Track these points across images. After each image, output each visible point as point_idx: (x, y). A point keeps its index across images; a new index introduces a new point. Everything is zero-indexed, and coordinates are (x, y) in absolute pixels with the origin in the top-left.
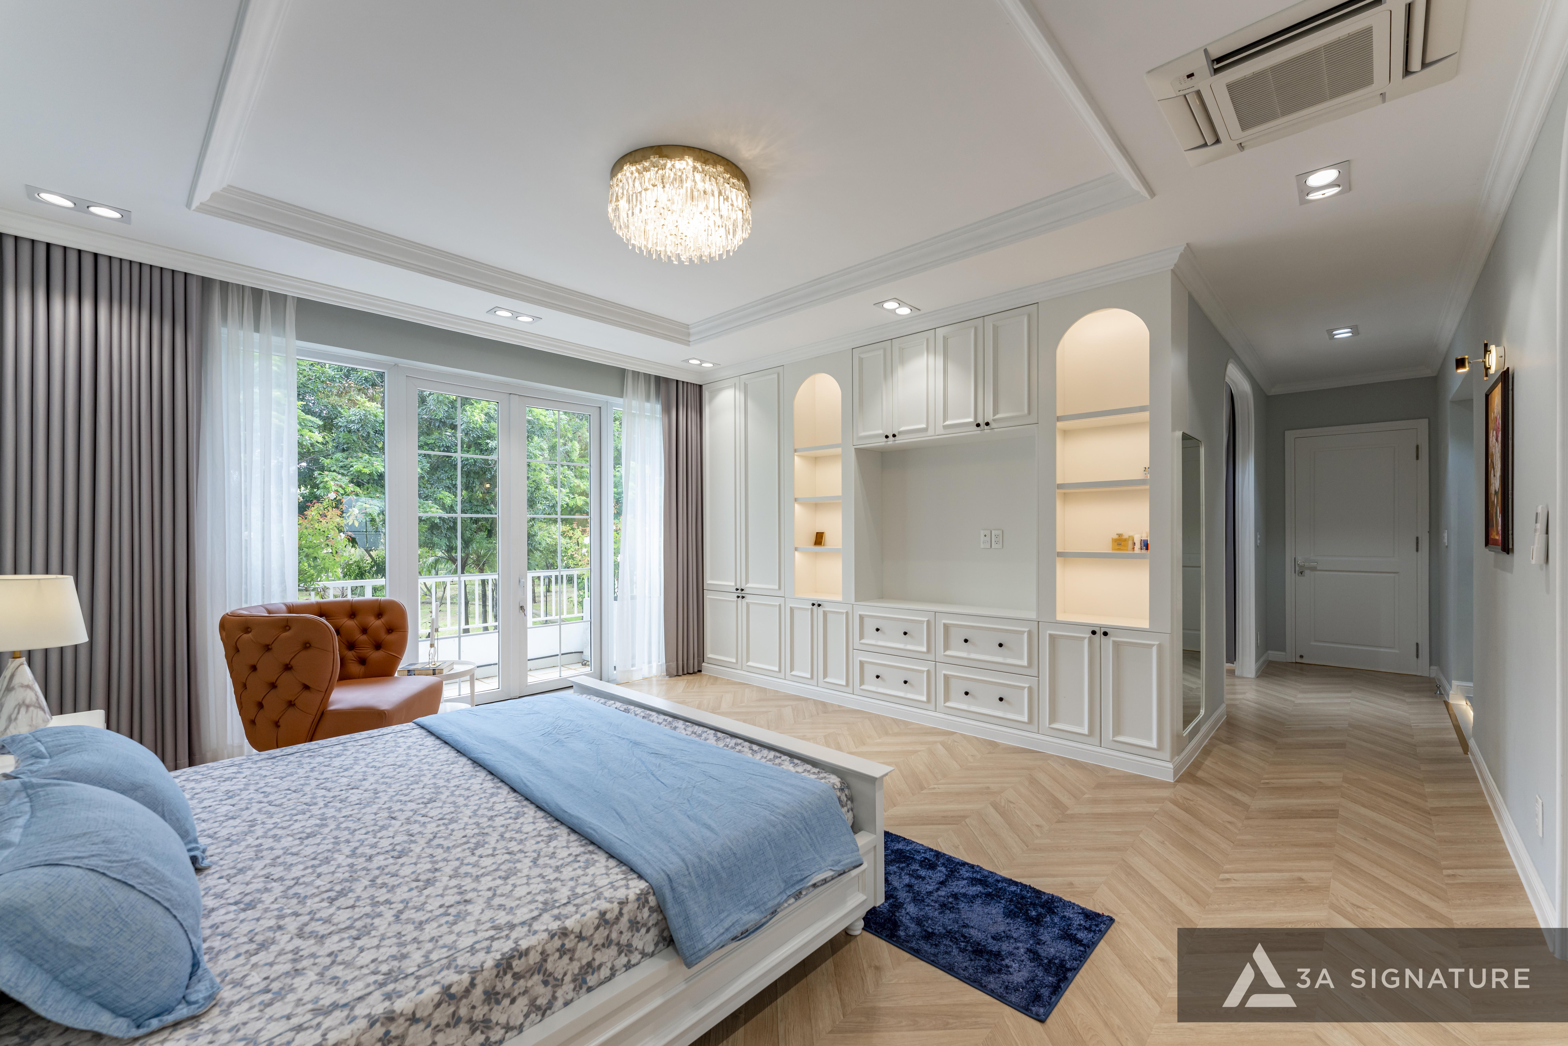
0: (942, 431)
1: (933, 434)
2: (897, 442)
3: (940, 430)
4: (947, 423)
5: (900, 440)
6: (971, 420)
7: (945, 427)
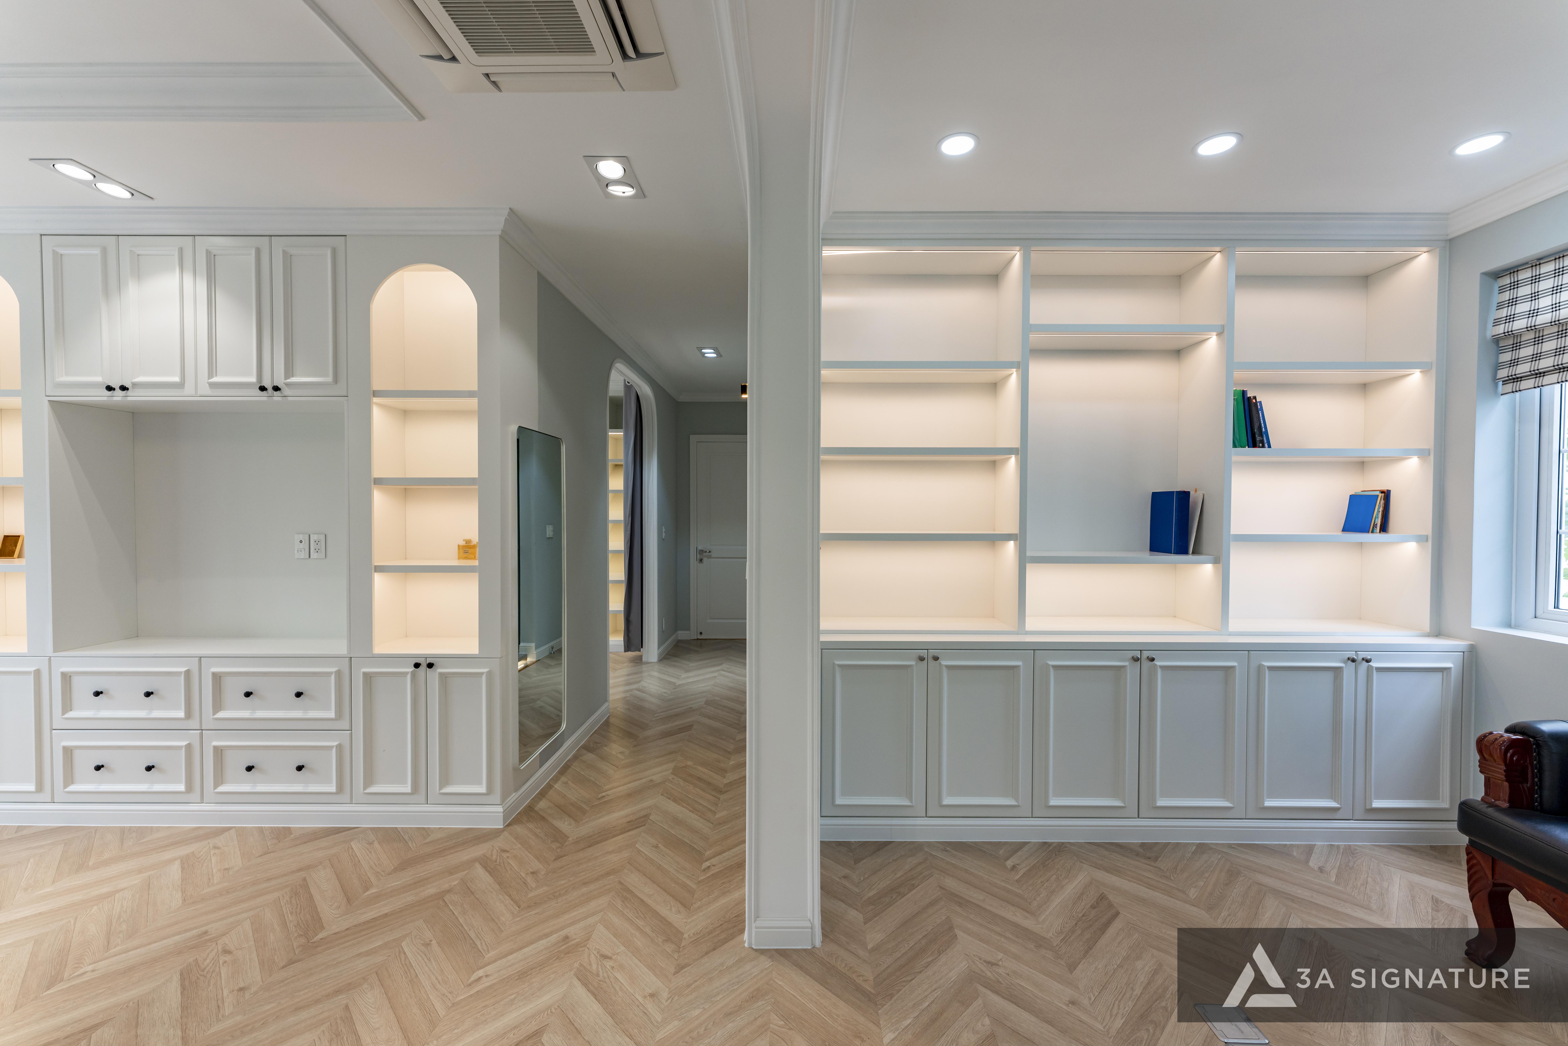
0: (207, 390)
1: (193, 393)
2: (129, 399)
3: (204, 389)
4: (215, 379)
5: (134, 397)
6: (253, 379)
7: (213, 385)
